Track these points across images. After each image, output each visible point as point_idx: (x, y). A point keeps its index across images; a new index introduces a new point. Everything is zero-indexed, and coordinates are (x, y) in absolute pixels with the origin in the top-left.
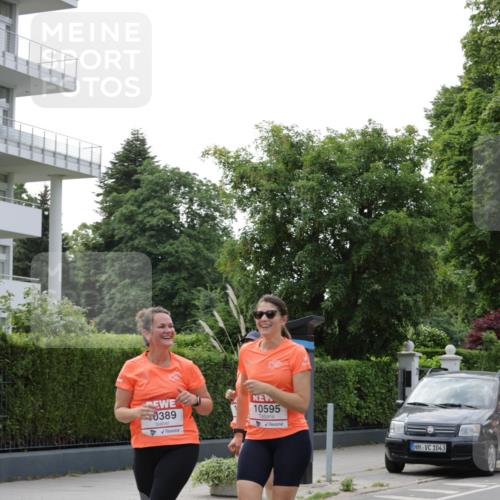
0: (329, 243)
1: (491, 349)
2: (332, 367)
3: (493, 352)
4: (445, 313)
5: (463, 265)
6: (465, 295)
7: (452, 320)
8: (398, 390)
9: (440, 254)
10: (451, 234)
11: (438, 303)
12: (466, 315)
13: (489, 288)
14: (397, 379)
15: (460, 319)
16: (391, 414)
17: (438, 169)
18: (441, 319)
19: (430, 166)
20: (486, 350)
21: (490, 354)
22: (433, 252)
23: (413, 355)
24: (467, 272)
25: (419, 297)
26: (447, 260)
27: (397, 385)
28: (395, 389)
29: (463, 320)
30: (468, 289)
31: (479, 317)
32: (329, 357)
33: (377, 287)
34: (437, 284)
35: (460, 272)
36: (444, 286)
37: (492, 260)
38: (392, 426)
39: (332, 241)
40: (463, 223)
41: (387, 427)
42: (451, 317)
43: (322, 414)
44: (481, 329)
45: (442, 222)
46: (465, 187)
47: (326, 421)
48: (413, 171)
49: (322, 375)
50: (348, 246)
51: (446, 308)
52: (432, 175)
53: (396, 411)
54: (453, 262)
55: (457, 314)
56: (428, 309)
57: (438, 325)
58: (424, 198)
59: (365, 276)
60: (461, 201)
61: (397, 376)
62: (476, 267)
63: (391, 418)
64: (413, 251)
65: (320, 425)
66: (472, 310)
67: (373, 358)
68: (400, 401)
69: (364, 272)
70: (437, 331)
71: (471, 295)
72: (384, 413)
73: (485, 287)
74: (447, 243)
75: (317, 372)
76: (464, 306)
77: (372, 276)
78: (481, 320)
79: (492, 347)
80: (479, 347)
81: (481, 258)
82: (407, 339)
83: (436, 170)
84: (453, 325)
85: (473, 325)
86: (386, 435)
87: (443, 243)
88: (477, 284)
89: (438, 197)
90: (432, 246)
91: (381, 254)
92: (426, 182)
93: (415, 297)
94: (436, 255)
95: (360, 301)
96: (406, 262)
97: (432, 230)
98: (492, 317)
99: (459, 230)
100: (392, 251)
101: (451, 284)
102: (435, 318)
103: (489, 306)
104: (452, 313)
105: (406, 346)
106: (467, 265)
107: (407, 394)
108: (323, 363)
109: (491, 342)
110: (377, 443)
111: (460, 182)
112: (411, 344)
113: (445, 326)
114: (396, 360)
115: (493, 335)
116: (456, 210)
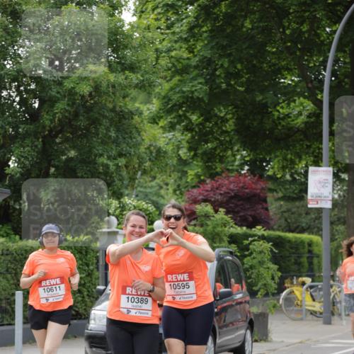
0: (14, 101)
1: (207, 225)
2: (21, 249)
3: (210, 228)
4: (153, 183)
5: (172, 127)
6: (175, 162)
7: (162, 192)
8: (100, 274)
9: (146, 113)
10: (157, 90)
11: (145, 172)
12: (179, 186)
13: (205, 153)
14: (98, 262)
15: (171, 190)
16: (92, 302)
17: (143, 12)
18: (148, 190)
19: (133, 8)
20: (202, 226)
21: (206, 230)
22: (137, 110)
23: (115, 233)
24: (178, 134)
25: (122, 161)
26: (154, 120)
27: (98, 268)
28: (96, 273)
29: (175, 191)
30: (179, 155)
31: (194, 187)
32: (17, 237)
33: (72, 153)
34: (142, 149)
35: (170, 135)
36: (151, 153)
37: (207, 120)
38: (92, 316)
39: (18, 99)
40: (172, 77)
41: (87, 317)
42: (161, 188)
43: (10, 305)
44: (196, 201)
45: (147, 76)
46: (174, 33)
47: (14, 312)
48: (112, 15)
49: (9, 258)
50: (36, 105)
51: (154, 178)
52: (135, 19)
53: (97, 299)
54: (161, 124)
55: (167, 184)
56: (133, 179)
57: (146, 197)
58: (126, 47)
59: (58, 140)
60: (169, 50)
61: (97, 258)
62: (188, 129)
63: (91, 307)
64: (113, 110)
65: (7, 317)
66: (184, 180)
67: (69, 238)
68: (101, 287)
69: (56, 136)
70: (144, 205)
71: (183, 162)
72: (83, 301)
73: (200, 152)
74: (155, 101)
75: (2, 255)
76: (175, 175)
77: (66, 140)
78: (195, 191)
79: (209, 223)
80: (193, 222)
81: (194, 118)
82: (109, 215)
83: (140, 12)
84: (163, 197)
85: (185, 197)
86: (85, 327)
87: (148, 101)
88: (190, 149)
89: (142, 46)
90: (137, 105)
91: (76, 115)
92: (127, 27)
93: (116, 162)
94: (141, 114)
95: (52, 170)
96: (105, 122)
97: (136, 86)
98: (209, 187)
99: (167, 86)
100: (89, 110)
101: (159, 151)
102: (142, 189)
103: (205, 175)
104: (162, 183)
105: (108, 222)
106: (178, 127)
107: (109, 279)
108: (11, 244)
109: (207, 216)
110: (76, 337)
111: (168, 28)
112: (113, 219)
113: (155, 198)
114: (97, 239)
115: (208, 208)
116: (164, 62)
